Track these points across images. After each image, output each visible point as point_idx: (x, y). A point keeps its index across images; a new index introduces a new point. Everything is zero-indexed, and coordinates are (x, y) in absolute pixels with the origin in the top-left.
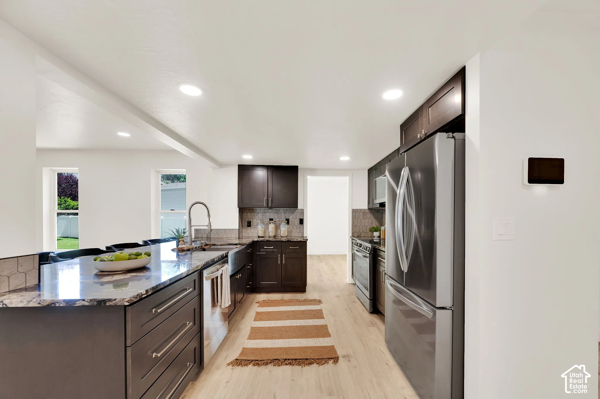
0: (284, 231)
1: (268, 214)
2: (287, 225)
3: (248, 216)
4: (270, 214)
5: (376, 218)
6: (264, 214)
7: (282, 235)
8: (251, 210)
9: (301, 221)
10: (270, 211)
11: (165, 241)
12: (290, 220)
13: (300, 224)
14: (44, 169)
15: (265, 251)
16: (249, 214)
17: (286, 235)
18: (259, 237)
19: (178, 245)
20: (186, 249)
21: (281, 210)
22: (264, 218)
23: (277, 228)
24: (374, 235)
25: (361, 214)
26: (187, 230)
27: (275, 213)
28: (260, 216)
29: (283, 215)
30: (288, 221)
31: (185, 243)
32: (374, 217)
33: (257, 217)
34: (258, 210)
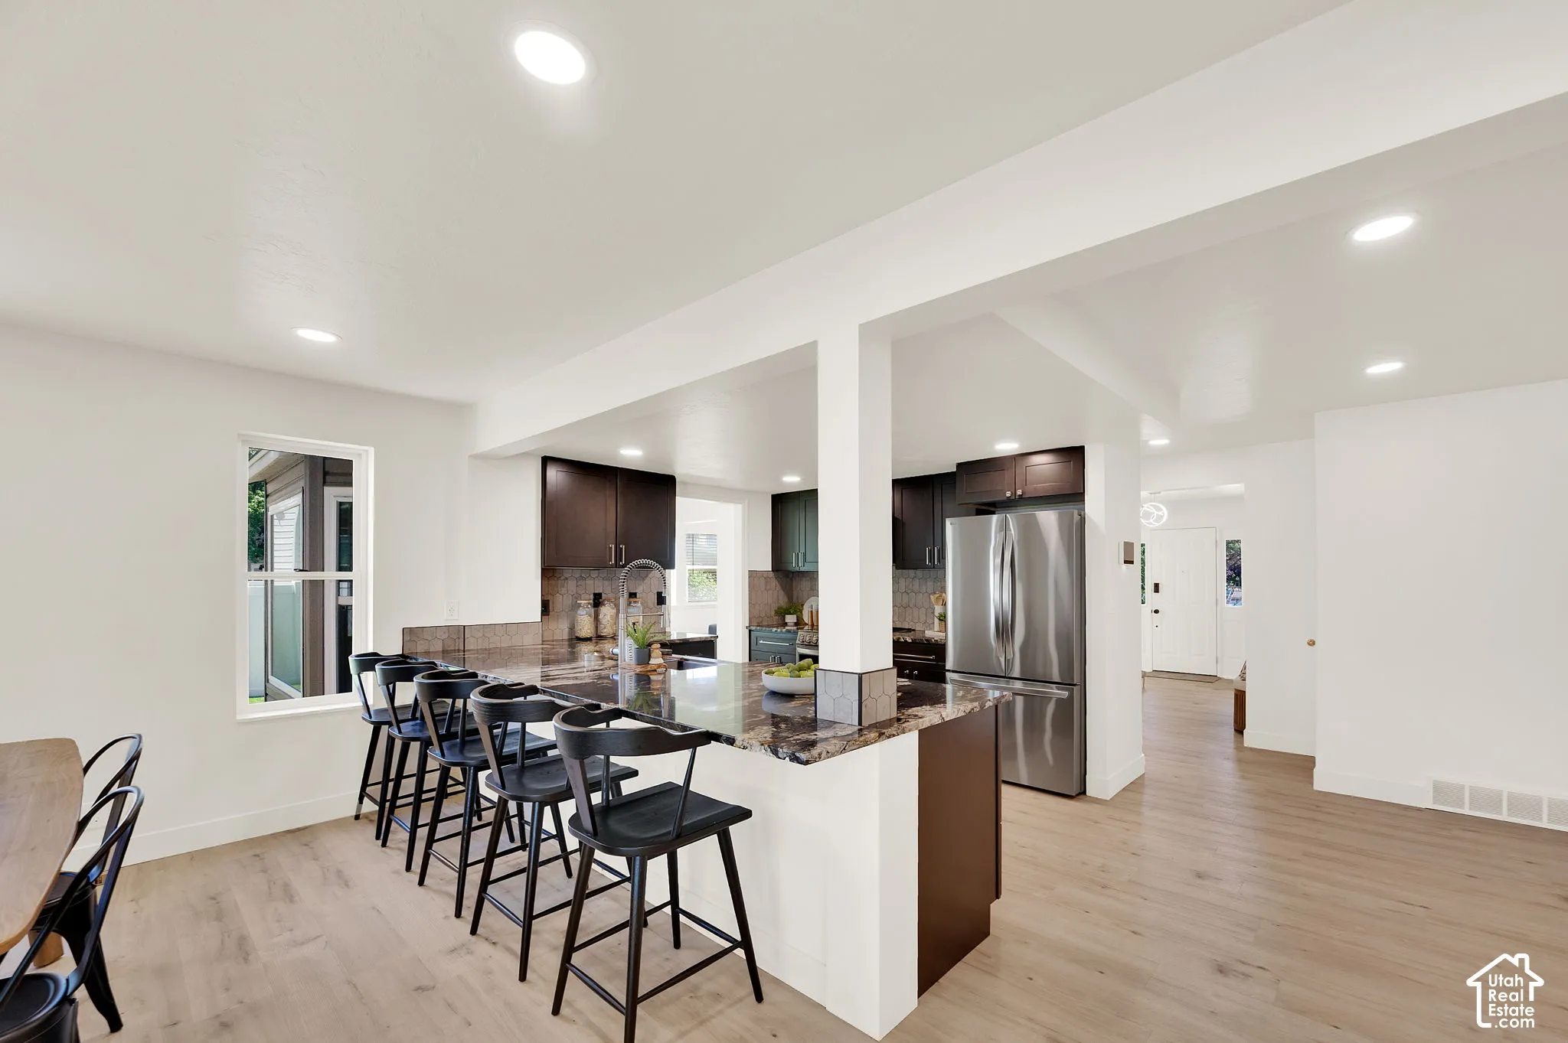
1: (589, 582)
4: (596, 582)
5: (784, 588)
6: (583, 582)
8: (551, 572)
9: (661, 600)
12: (638, 596)
13: (659, 604)
22: (579, 592)
24: (786, 621)
25: (762, 580)
27: (607, 580)
28: (571, 585)
32: (782, 587)
33: (564, 590)
34: (567, 573)
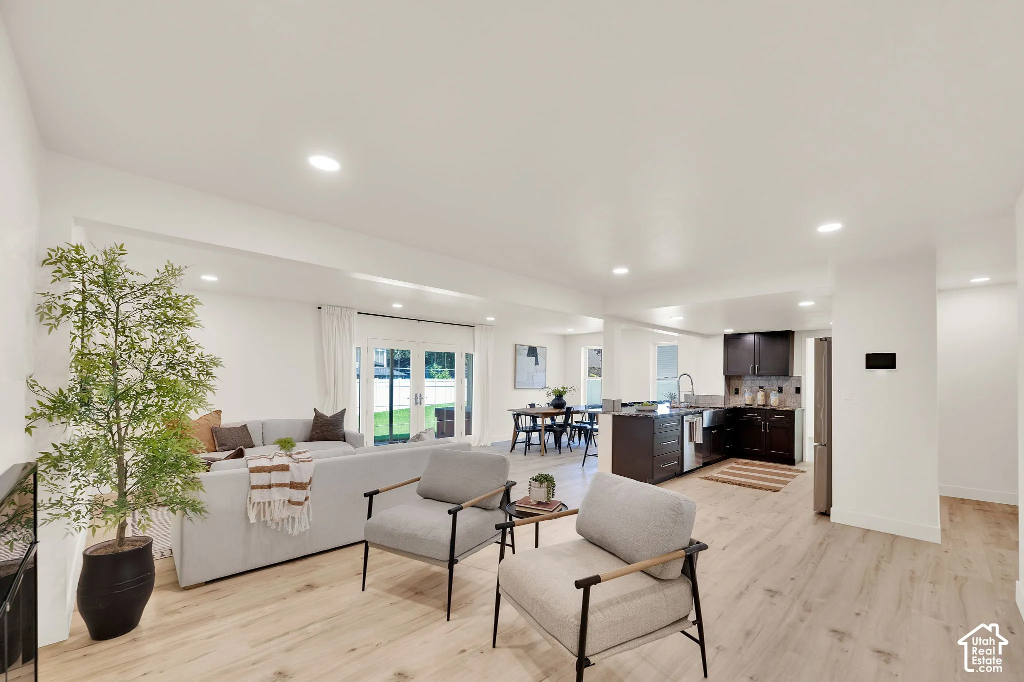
0: (774, 400)
1: (757, 382)
2: (778, 394)
3: (735, 383)
4: (760, 382)
6: (752, 382)
7: (772, 404)
8: (739, 377)
9: (798, 390)
10: (760, 378)
11: (661, 403)
12: (783, 389)
13: (796, 393)
14: (582, 347)
15: (748, 418)
16: (737, 382)
17: (777, 404)
18: (746, 405)
19: (670, 404)
20: (675, 407)
21: (773, 378)
22: (751, 385)
23: (767, 397)
26: (677, 394)
27: (765, 381)
28: (749, 382)
29: (775, 382)
30: (780, 390)
31: (675, 403)
33: (745, 385)
34: (747, 378)
